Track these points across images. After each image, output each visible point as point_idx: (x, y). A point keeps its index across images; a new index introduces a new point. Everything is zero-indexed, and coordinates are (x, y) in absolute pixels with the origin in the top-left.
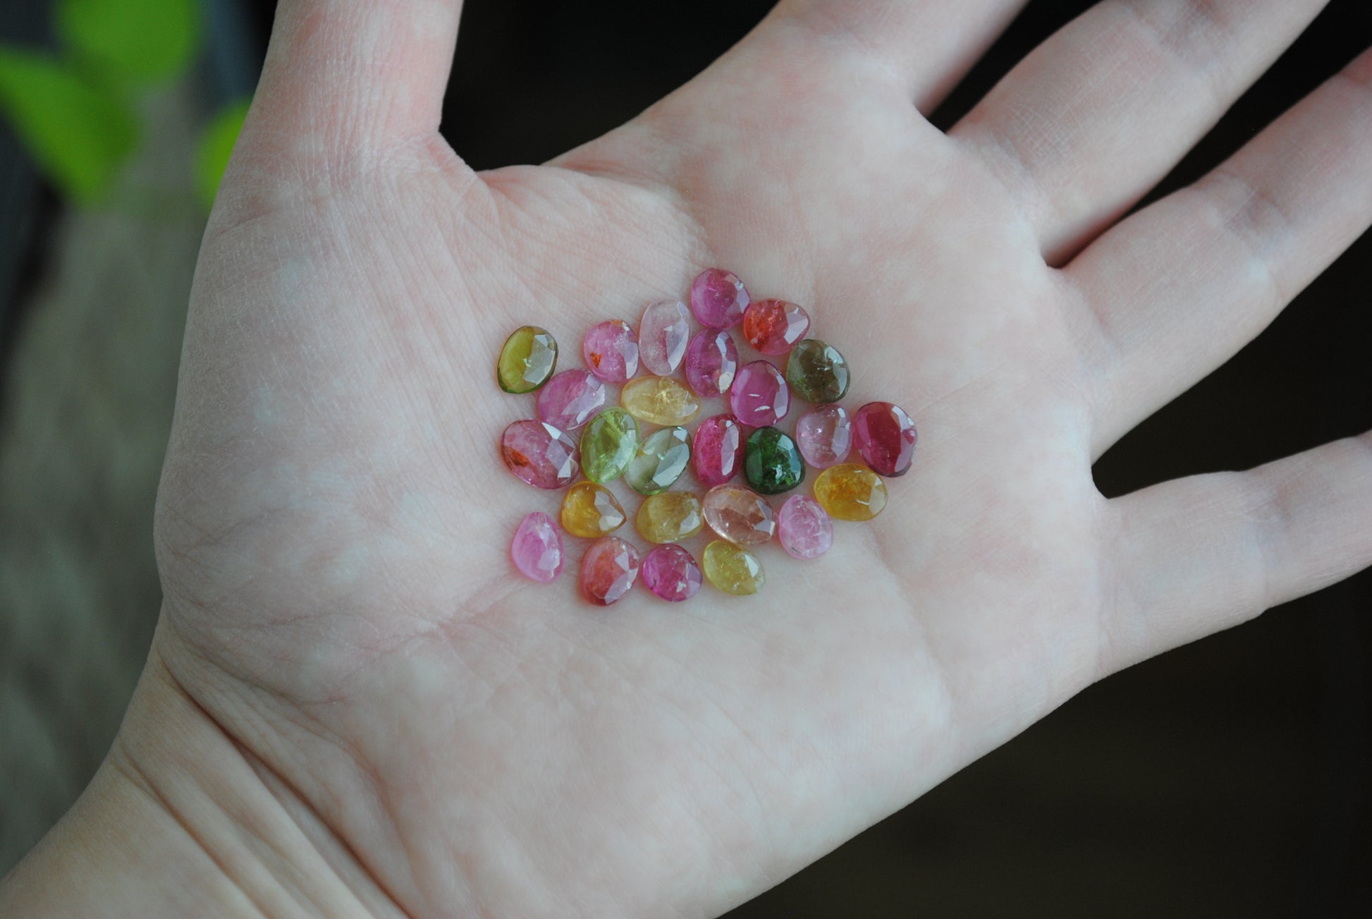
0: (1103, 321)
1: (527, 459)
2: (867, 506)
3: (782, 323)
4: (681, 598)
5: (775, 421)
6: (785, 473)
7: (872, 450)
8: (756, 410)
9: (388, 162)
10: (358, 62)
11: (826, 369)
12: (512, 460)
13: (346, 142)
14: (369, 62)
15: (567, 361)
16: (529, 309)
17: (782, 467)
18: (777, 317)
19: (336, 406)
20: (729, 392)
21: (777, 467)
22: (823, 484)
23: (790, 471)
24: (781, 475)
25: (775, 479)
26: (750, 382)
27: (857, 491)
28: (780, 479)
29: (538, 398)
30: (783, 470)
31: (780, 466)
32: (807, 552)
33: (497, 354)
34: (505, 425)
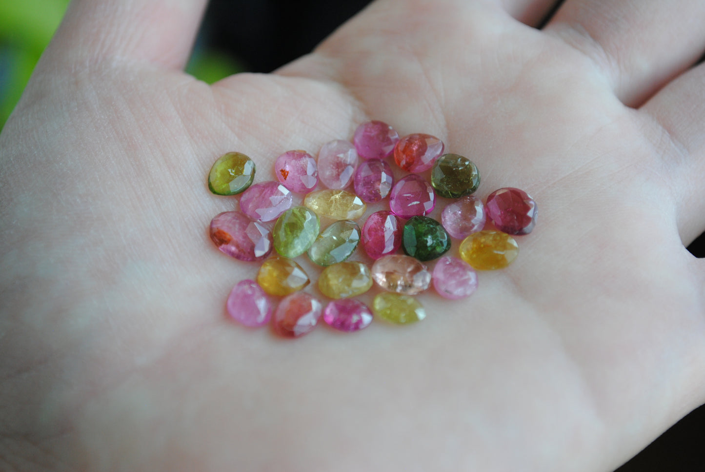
0: (671, 130)
1: (230, 236)
2: (503, 256)
3: (423, 149)
4: (357, 326)
5: (424, 214)
6: (435, 241)
7: (502, 217)
8: (409, 205)
11: (460, 169)
12: (217, 238)
15: (261, 177)
16: (234, 145)
17: (432, 238)
18: (420, 147)
19: (78, 200)
20: (389, 197)
21: (427, 237)
22: (465, 250)
23: (438, 240)
24: (431, 243)
25: (427, 247)
26: (402, 188)
27: (493, 246)
28: (431, 246)
29: (239, 201)
30: (433, 240)
31: (429, 237)
32: (458, 292)
33: (208, 169)
34: (213, 216)
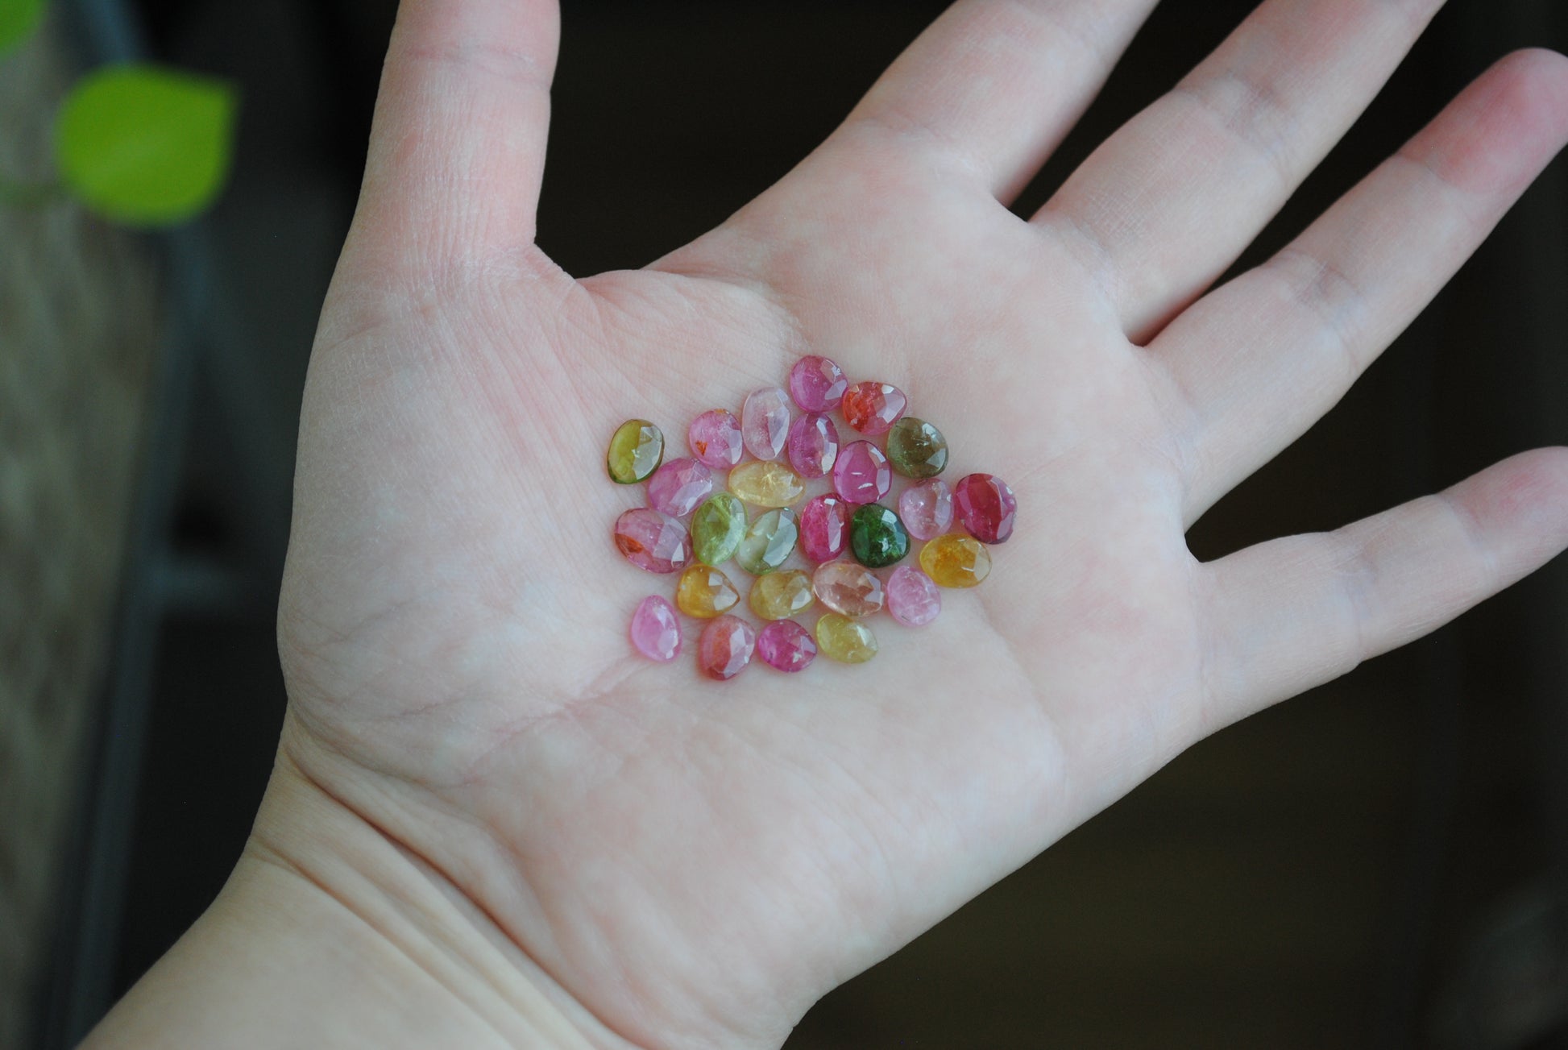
1: (640, 545)
2: (972, 573)
3: (879, 403)
5: (878, 498)
6: (891, 546)
7: (974, 519)
8: (860, 488)
9: (490, 271)
10: (456, 178)
11: (925, 444)
12: (626, 546)
13: (449, 255)
14: (466, 178)
15: (674, 450)
16: (634, 404)
17: (888, 540)
18: (874, 398)
19: (456, 501)
20: (833, 472)
21: (883, 540)
22: (929, 555)
23: (895, 544)
24: (887, 548)
25: (882, 552)
26: (852, 461)
27: (961, 559)
28: (886, 551)
29: (647, 488)
30: (889, 543)
31: (885, 539)
32: (917, 619)
33: (606, 447)
34: (617, 514)
